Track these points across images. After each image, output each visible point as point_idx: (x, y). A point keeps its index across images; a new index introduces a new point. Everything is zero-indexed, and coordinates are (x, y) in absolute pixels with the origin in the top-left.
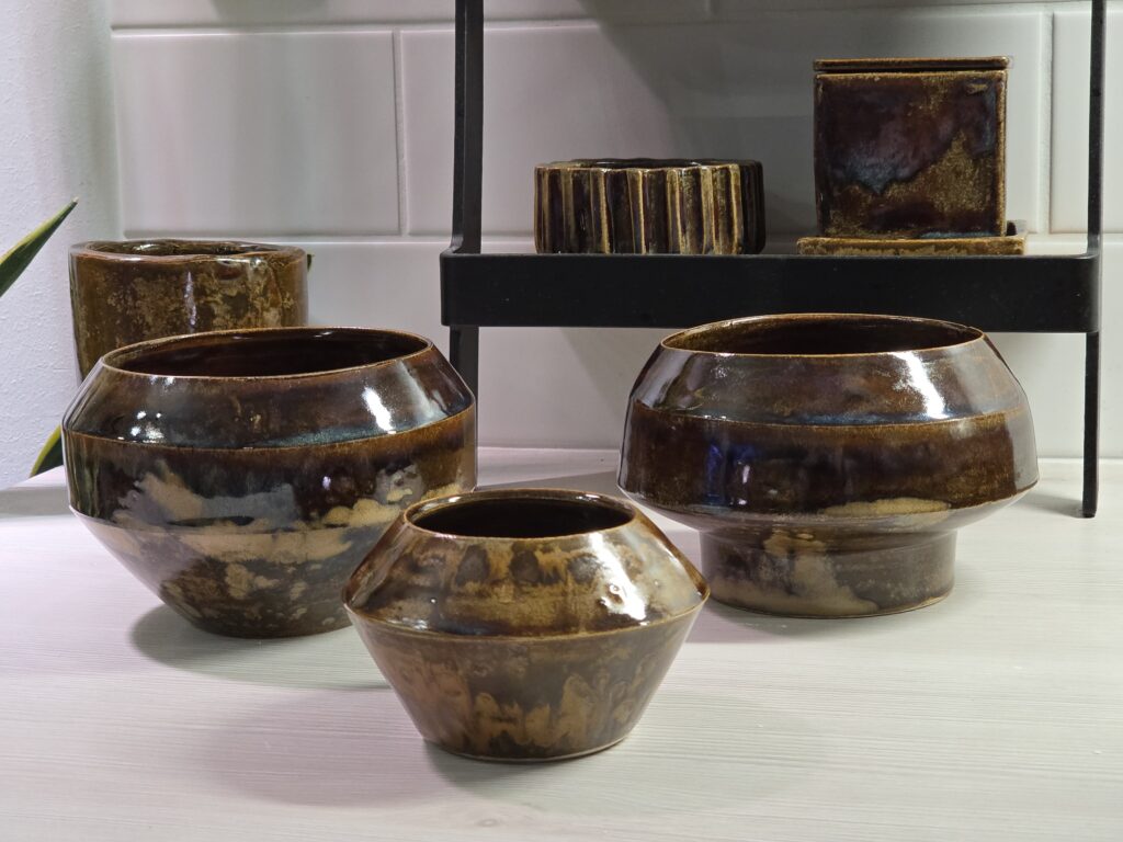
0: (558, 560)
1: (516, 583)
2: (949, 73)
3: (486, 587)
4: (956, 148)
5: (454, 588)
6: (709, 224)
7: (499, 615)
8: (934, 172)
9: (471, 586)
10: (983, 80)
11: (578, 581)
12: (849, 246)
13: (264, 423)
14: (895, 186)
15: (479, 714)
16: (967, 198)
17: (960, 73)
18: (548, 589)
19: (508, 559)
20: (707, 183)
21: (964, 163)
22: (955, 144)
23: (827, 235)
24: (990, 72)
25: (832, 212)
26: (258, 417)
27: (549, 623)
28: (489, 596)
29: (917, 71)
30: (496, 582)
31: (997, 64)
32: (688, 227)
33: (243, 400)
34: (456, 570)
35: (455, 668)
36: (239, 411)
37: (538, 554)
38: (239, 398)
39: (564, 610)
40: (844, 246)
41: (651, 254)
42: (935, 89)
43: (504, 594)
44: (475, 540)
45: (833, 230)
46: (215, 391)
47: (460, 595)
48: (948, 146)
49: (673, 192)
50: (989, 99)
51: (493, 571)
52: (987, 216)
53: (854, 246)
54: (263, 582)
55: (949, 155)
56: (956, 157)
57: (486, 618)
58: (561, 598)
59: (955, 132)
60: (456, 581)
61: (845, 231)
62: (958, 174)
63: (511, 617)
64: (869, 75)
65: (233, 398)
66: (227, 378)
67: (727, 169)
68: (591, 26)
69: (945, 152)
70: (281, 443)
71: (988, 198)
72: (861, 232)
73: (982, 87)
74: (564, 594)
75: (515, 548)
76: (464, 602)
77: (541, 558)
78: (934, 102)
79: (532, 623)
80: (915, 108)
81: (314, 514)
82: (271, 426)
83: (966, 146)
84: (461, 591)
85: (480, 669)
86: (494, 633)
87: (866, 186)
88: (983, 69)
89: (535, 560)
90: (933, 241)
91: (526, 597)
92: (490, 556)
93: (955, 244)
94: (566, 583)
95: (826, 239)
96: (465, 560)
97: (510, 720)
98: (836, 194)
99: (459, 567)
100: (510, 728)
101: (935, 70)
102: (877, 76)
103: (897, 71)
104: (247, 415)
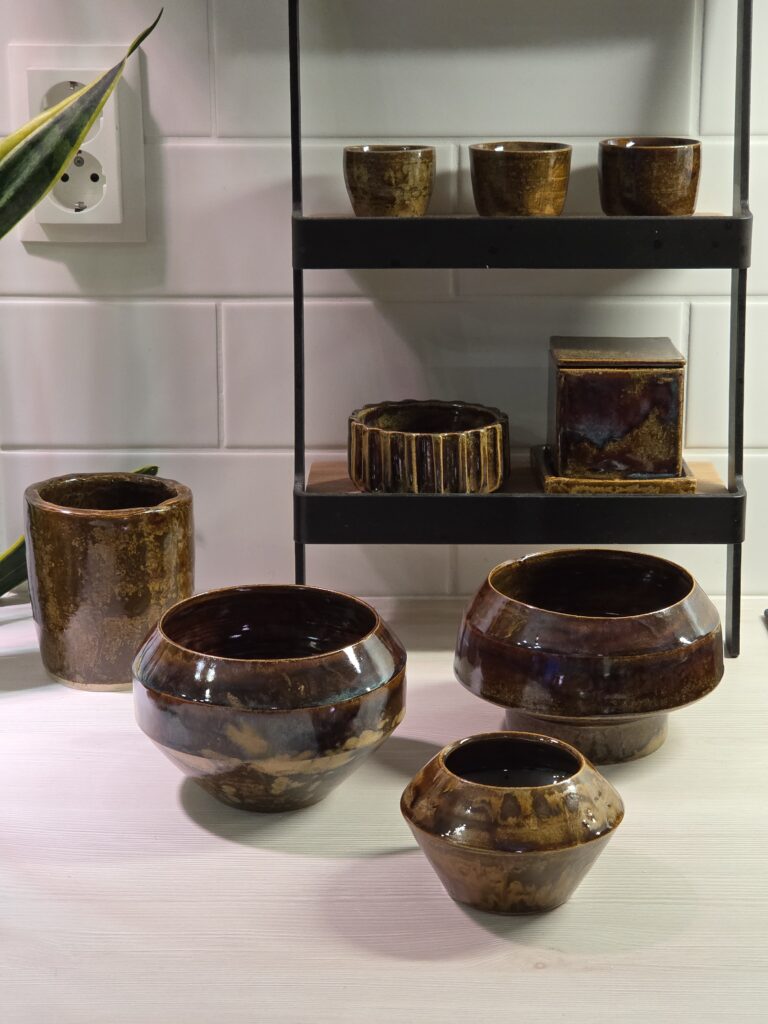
0: (558, 799)
1: (538, 817)
2: (648, 370)
3: (520, 820)
4: (652, 419)
5: (500, 821)
6: (485, 470)
7: (532, 838)
8: (637, 434)
9: (511, 820)
10: (671, 375)
11: (571, 811)
12: (582, 484)
13: (307, 690)
14: (611, 443)
15: (510, 892)
16: (660, 453)
17: (655, 370)
18: (555, 819)
19: (530, 801)
20: (485, 441)
21: (657, 429)
22: (651, 416)
23: (566, 476)
24: (674, 370)
25: (569, 460)
26: (303, 687)
27: (561, 840)
28: (523, 826)
29: (627, 368)
30: (527, 817)
31: (680, 365)
32: (471, 471)
33: (291, 676)
34: (500, 811)
35: (502, 869)
36: (290, 683)
37: (547, 796)
38: (288, 674)
39: (567, 832)
40: (579, 484)
41: (448, 494)
42: (639, 380)
43: (532, 824)
44: (508, 790)
45: (569, 472)
46: (271, 670)
47: (506, 826)
48: (646, 417)
49: (463, 450)
50: (673, 388)
51: (523, 808)
52: (672, 465)
53: (586, 484)
54: (296, 785)
55: (647, 423)
56: (651, 424)
57: (525, 840)
58: (564, 824)
59: (652, 408)
60: (501, 817)
61: (577, 472)
62: (652, 436)
63: (539, 838)
64: (595, 370)
65: (284, 674)
66: (277, 661)
67: (494, 429)
69: (644, 420)
70: (320, 703)
71: (672, 451)
72: (588, 474)
73: (670, 379)
74: (566, 821)
75: (533, 793)
76: (509, 831)
77: (550, 799)
78: (638, 390)
79: (552, 842)
80: (625, 393)
81: (338, 744)
82: (312, 692)
83: (658, 417)
84: (505, 823)
85: (517, 869)
86: (531, 850)
87: (592, 444)
88: (670, 368)
89: (545, 800)
90: (637, 481)
91: (545, 825)
92: (520, 800)
93: (652, 483)
94: (565, 813)
95: (567, 479)
96: (504, 803)
97: (528, 894)
98: (572, 448)
99: (501, 808)
100: (525, 897)
101: (638, 367)
102: (601, 371)
103: (614, 367)
104: (295, 687)
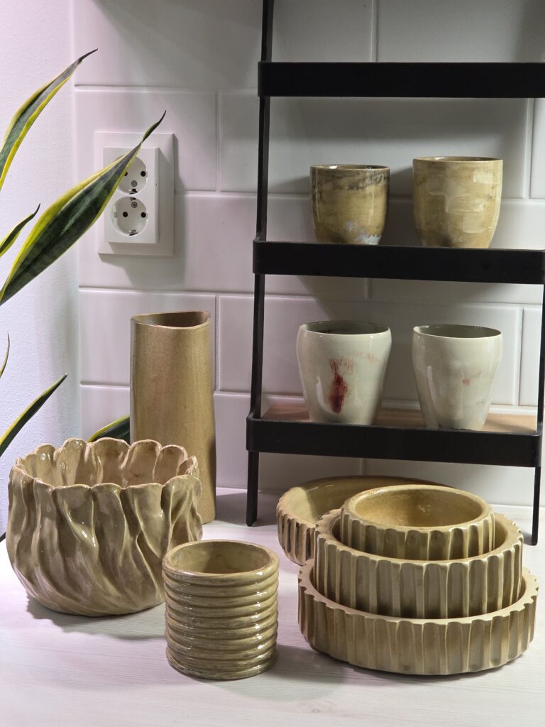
68: (311, 300)
